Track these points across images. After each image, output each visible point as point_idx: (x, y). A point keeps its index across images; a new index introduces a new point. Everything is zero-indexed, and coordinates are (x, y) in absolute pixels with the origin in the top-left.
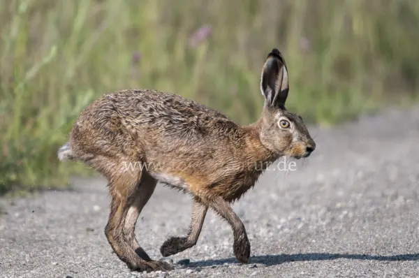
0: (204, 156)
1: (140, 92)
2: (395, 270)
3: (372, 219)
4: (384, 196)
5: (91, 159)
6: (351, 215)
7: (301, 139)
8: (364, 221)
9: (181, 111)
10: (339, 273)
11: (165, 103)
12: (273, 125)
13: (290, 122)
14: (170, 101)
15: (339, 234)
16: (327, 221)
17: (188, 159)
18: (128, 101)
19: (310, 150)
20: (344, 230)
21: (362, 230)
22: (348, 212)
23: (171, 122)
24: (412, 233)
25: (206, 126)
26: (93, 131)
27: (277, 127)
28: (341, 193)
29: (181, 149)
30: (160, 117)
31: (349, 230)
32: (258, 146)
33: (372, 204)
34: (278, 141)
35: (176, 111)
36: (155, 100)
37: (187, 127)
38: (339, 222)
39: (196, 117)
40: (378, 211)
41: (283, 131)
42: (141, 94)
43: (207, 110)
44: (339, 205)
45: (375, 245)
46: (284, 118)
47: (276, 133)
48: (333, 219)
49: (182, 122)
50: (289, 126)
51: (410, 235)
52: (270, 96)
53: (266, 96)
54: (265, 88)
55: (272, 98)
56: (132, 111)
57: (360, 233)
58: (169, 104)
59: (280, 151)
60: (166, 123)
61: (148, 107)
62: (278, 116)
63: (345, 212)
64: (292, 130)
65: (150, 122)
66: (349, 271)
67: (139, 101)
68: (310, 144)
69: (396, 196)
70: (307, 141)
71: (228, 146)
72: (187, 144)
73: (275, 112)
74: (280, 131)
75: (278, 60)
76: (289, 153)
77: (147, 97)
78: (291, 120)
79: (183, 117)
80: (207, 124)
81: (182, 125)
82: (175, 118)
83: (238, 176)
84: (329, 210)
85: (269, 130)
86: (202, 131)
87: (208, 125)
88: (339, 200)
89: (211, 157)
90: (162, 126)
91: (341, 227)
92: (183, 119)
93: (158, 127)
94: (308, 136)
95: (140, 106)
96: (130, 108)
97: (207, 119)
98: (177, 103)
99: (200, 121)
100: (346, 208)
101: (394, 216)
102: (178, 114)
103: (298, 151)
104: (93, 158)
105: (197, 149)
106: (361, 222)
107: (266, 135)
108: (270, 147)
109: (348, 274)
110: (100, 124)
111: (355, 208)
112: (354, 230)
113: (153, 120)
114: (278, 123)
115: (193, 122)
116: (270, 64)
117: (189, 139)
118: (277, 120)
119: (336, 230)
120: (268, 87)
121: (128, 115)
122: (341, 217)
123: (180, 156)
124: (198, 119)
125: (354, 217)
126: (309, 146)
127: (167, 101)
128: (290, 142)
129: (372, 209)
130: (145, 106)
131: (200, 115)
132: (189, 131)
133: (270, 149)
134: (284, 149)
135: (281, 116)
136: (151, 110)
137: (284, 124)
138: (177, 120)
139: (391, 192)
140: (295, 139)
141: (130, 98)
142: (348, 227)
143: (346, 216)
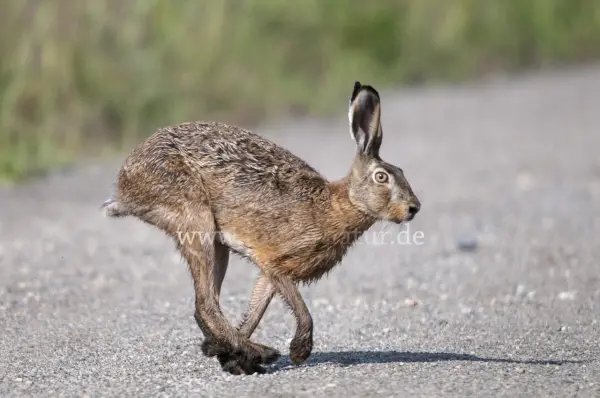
0: (278, 218)
1: (206, 125)
2: (94, 369)
3: (65, 304)
4: (80, 274)
5: (146, 211)
6: (38, 298)
7: (402, 197)
8: (54, 306)
9: (257, 158)
10: (21, 373)
11: (238, 144)
12: (366, 178)
13: (389, 175)
14: (245, 141)
15: (22, 321)
16: (8, 305)
17: (257, 219)
18: (190, 137)
19: (413, 211)
20: (29, 316)
21: (52, 316)
22: (35, 294)
23: (243, 170)
24: (114, 321)
25: (287, 181)
26: (146, 175)
27: (372, 181)
28: (25, 270)
29: (251, 205)
30: (231, 161)
31: (36, 318)
32: (347, 207)
33: (65, 285)
34: (372, 199)
35: (251, 156)
36: (225, 138)
37: (262, 179)
38: (23, 306)
39: (276, 167)
40: (72, 293)
41: (379, 186)
42: (208, 129)
43: (291, 159)
44: (22, 285)
45: (68, 336)
46: (381, 170)
47: (371, 190)
48: (14, 303)
49: (258, 171)
50: (387, 181)
51: (112, 324)
52: (362, 141)
53: (357, 140)
54: (355, 131)
55: (365, 145)
56: (197, 151)
57: (48, 321)
58: (244, 145)
59: (375, 213)
60: (237, 171)
61: (217, 147)
62: (373, 168)
63: (30, 294)
64: (391, 185)
65: (218, 165)
66: (34, 370)
67: (205, 138)
68: (414, 202)
69: (94, 276)
70: (409, 198)
71: (311, 209)
72: (259, 200)
73: (368, 162)
74: (376, 188)
75: (374, 95)
76: (386, 215)
77: (216, 133)
78: (389, 172)
79: (259, 166)
80: (288, 178)
81: (256, 175)
82: (250, 165)
83: (319, 247)
84: (9, 291)
85: (361, 185)
86: (281, 186)
87: (290, 180)
88: (23, 279)
89: (287, 221)
90: (232, 174)
91: (25, 313)
92: (259, 168)
93: (226, 174)
94: (411, 193)
95: (207, 144)
96: (193, 147)
97: (289, 171)
98: (255, 145)
99: (280, 174)
100: (32, 289)
101: (92, 300)
102: (254, 161)
103: (398, 212)
104: (150, 210)
105: (271, 208)
106: (51, 306)
107: (356, 192)
108: (363, 208)
109: (33, 374)
110: (155, 164)
111: (43, 289)
112: (42, 316)
113: (222, 164)
114: (373, 176)
115: (270, 174)
116: (363, 99)
117: (263, 194)
118: (371, 173)
119: (18, 317)
120: (360, 129)
121: (190, 155)
122: (25, 300)
123: (249, 214)
124: (277, 171)
125: (42, 301)
126: (413, 205)
127: (242, 141)
128: (389, 200)
129: (64, 291)
130: (213, 145)
131: (282, 165)
132: (264, 183)
133: (363, 210)
134: (380, 209)
135: (377, 167)
136: (220, 151)
137: (381, 178)
138: (252, 169)
139: (88, 270)
140: (394, 197)
141: (193, 134)
142: (33, 313)
143: (31, 300)
